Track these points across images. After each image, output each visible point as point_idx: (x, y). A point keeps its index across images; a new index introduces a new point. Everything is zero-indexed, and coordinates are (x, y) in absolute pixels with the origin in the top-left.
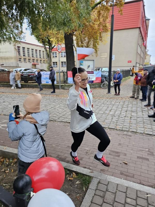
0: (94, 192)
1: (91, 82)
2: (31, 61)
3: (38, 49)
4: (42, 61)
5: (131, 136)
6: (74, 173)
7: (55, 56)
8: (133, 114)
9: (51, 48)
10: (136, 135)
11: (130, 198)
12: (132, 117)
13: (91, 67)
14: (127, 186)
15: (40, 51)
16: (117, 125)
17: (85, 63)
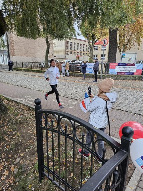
1: (131, 74)
2: (76, 53)
3: (83, 43)
4: (85, 54)
7: (96, 49)
9: (94, 42)
13: (133, 59)
15: (84, 45)
17: (127, 56)
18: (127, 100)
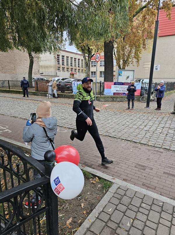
0: (113, 195)
2: (70, 70)
3: (78, 57)
4: (81, 71)
5: (162, 153)
6: (97, 178)
7: (94, 65)
8: (170, 131)
9: (90, 56)
10: (168, 152)
11: (145, 204)
12: (168, 134)
13: (131, 78)
14: (145, 194)
15: (79, 59)
16: (149, 141)
17: (125, 74)
18: (118, 125)
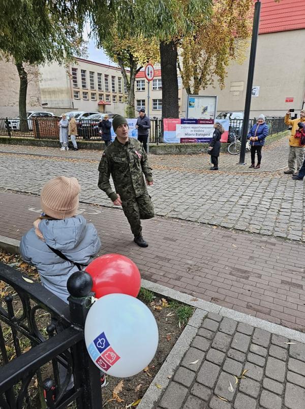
0: (196, 331)
2: (97, 97)
3: (111, 73)
4: (117, 98)
5: (274, 245)
6: (163, 299)
7: (141, 87)
8: (284, 205)
9: (135, 72)
10: (284, 244)
11: (258, 345)
12: (282, 210)
13: (211, 110)
14: (256, 326)
15: (113, 77)
16: (250, 224)
17: (199, 103)
18: (193, 197)
